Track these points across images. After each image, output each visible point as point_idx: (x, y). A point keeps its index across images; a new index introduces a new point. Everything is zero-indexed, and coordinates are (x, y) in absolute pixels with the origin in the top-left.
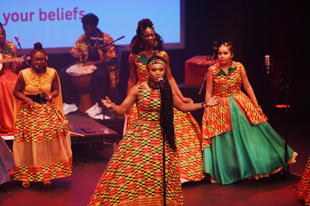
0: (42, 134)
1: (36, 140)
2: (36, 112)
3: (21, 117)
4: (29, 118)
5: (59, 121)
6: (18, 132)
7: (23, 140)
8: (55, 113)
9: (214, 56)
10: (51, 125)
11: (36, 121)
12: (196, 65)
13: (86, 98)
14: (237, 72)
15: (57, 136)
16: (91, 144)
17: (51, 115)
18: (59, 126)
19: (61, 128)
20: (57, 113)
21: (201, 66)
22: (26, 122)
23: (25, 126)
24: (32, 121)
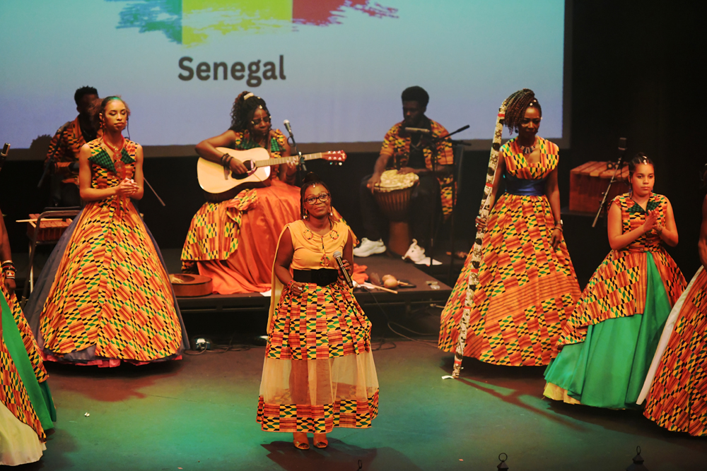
0: (325, 345)
1: (314, 356)
2: (315, 303)
3: (286, 311)
4: (302, 314)
5: (356, 321)
6: (278, 339)
7: (288, 354)
8: (349, 307)
9: (619, 162)
10: (342, 328)
11: (315, 319)
12: (588, 176)
13: (399, 228)
14: (661, 210)
15: (352, 349)
16: (408, 308)
17: (342, 309)
18: (356, 331)
19: (361, 336)
20: (352, 307)
21: (598, 178)
22: (296, 320)
23: (293, 329)
24: (308, 319)
